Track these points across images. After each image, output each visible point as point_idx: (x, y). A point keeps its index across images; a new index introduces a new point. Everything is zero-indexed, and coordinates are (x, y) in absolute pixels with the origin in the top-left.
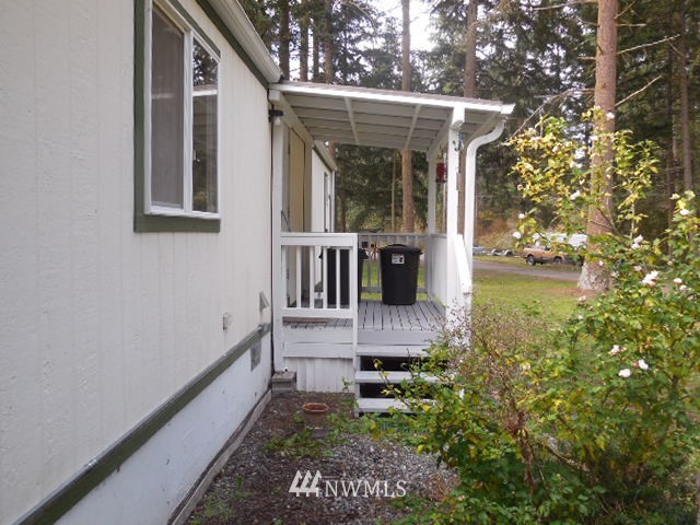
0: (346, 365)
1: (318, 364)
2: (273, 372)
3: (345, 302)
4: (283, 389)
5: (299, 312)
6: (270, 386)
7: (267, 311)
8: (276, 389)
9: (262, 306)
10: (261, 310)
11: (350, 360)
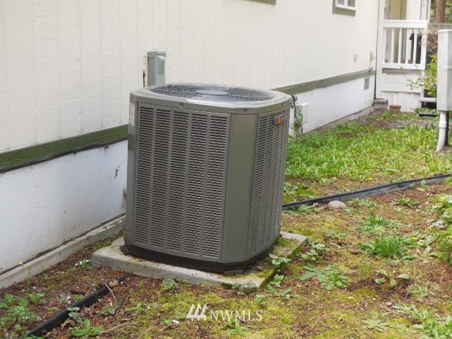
0: (417, 96)
1: (401, 95)
2: (375, 98)
3: (418, 61)
4: (380, 106)
5: (391, 65)
6: (373, 105)
7: (374, 61)
8: (376, 106)
9: (371, 59)
10: (371, 61)
11: (419, 94)
